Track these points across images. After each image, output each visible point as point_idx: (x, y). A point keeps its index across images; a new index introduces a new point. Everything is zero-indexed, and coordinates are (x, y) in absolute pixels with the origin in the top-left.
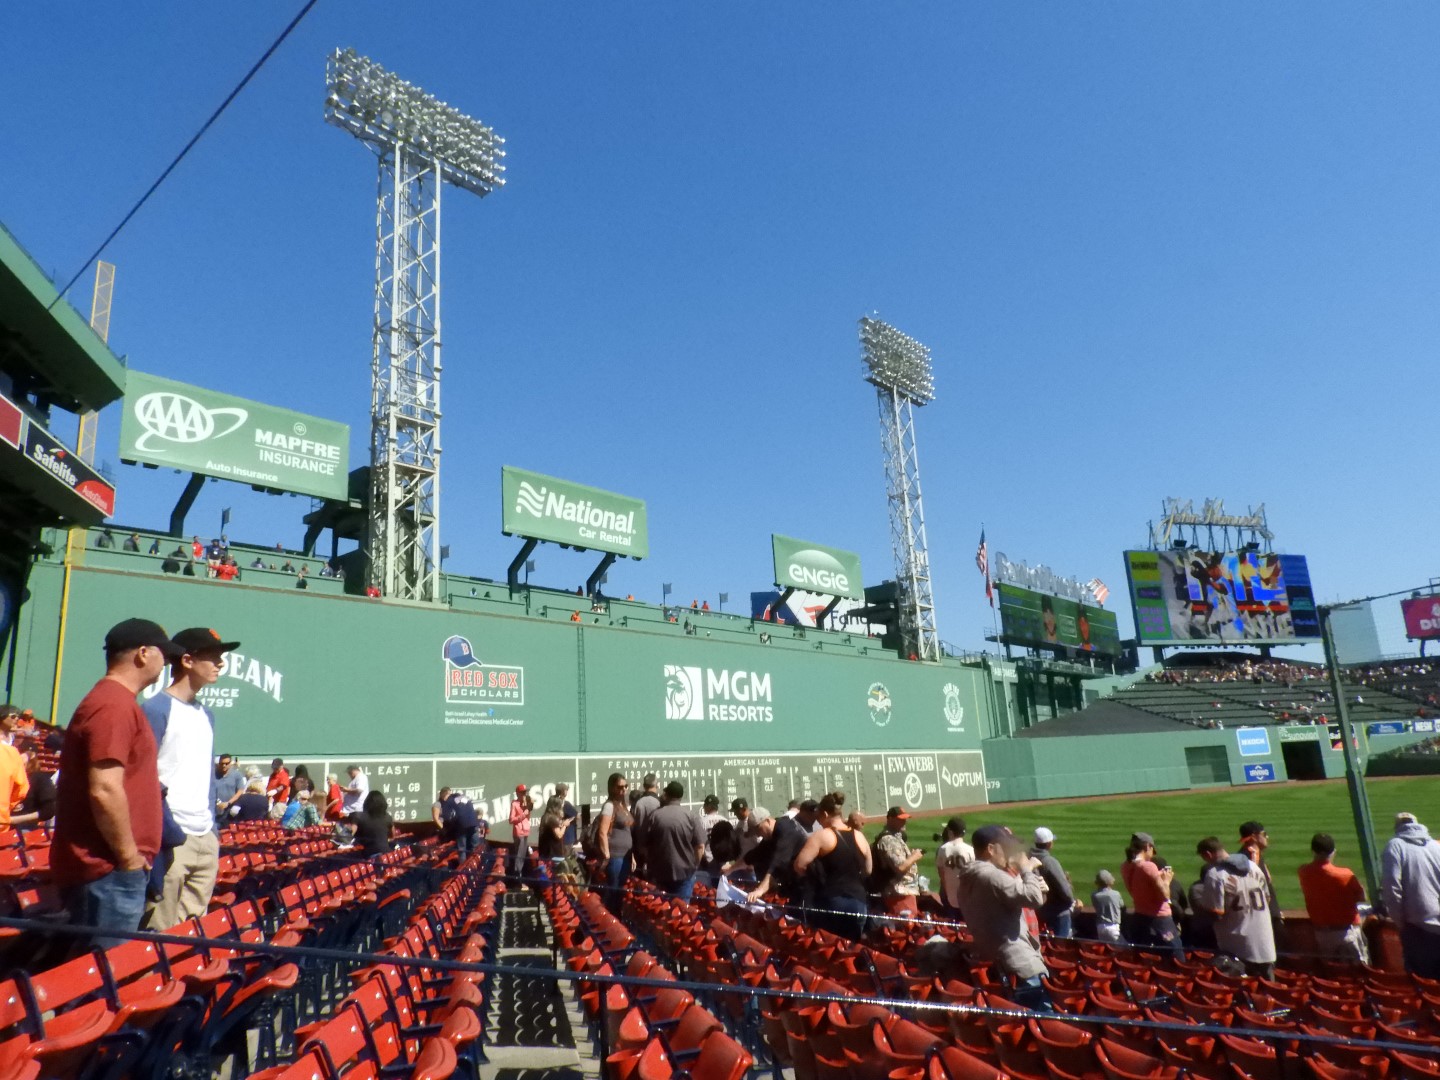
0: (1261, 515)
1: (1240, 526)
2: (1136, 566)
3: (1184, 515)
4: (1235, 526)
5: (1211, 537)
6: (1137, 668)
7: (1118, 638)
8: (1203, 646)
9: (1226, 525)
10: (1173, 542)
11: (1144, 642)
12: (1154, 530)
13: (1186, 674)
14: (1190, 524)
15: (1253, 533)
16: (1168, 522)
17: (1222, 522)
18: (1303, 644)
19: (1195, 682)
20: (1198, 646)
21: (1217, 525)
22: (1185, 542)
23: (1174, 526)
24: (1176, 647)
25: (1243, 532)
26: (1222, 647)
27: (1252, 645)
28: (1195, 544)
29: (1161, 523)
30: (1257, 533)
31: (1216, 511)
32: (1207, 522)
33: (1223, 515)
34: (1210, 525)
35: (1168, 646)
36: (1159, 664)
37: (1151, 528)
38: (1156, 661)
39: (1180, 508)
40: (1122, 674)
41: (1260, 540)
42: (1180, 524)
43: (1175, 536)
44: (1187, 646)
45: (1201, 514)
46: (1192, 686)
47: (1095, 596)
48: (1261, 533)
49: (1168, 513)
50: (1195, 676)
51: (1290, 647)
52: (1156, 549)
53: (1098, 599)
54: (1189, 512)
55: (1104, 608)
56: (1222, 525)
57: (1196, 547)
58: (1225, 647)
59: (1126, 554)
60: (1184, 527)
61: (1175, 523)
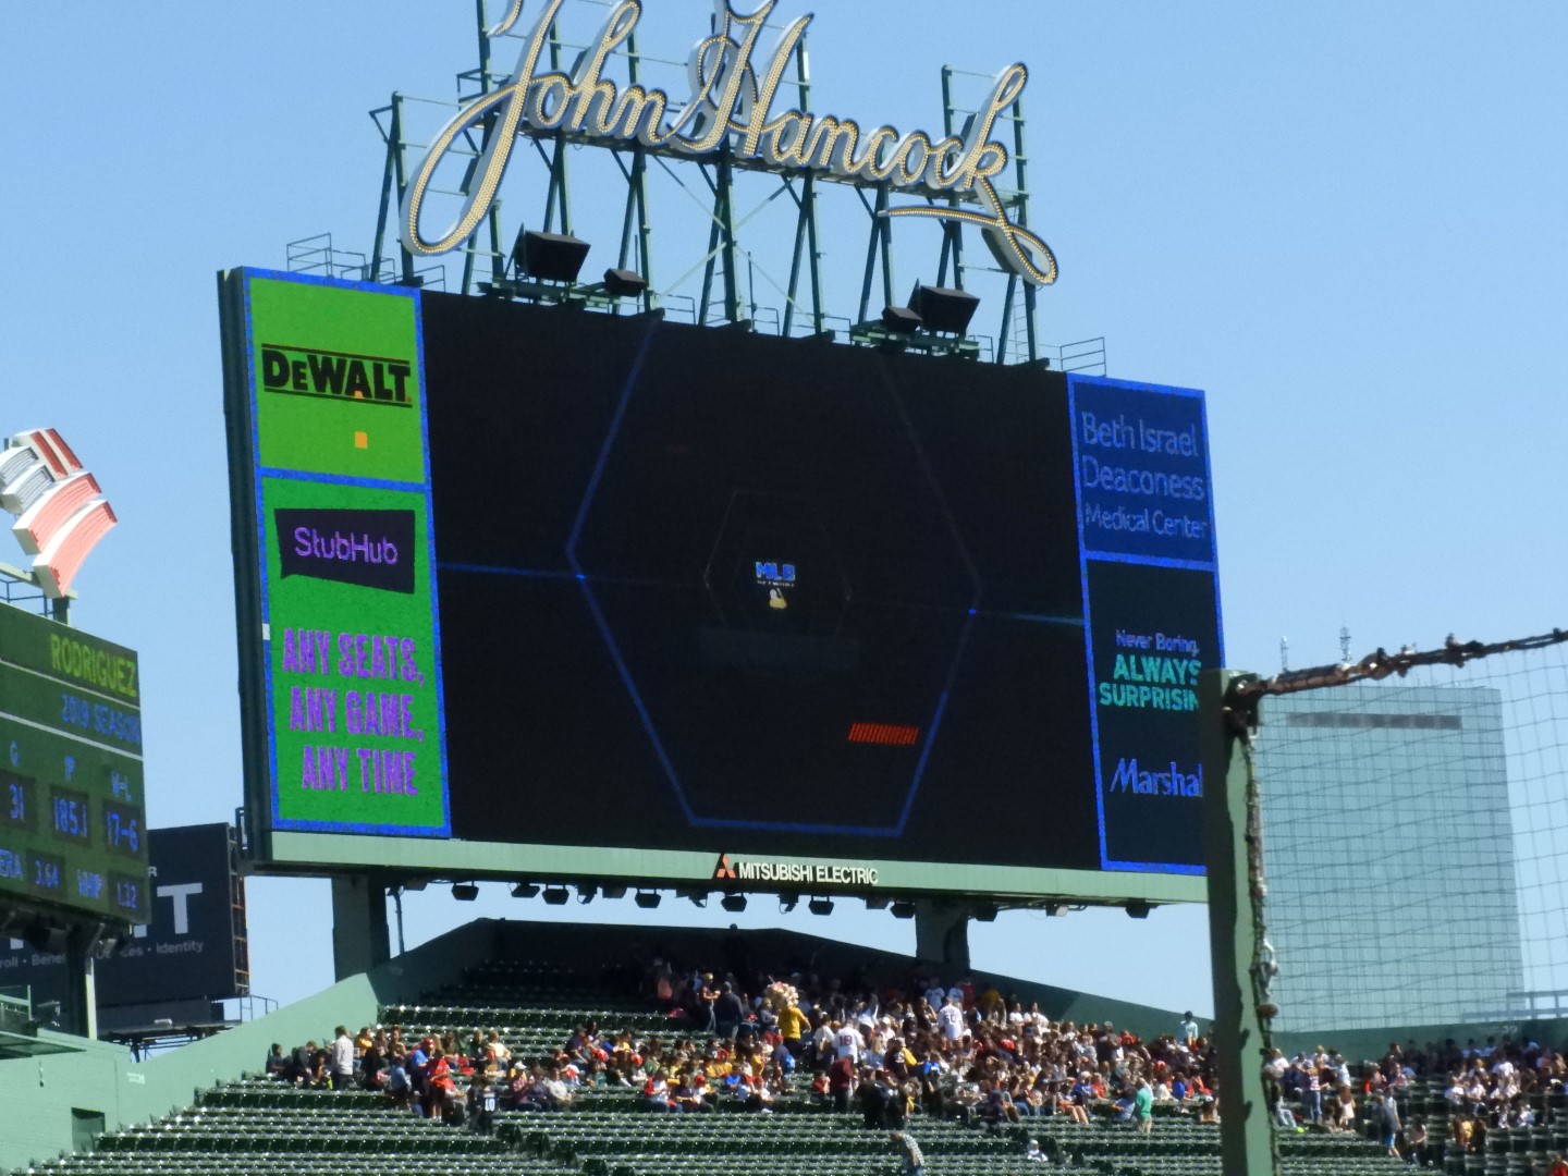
0: (1004, 131)
1: (883, 186)
2: (282, 371)
3: (586, 87)
4: (860, 182)
5: (722, 232)
6: (231, 1007)
7: (137, 811)
8: (614, 886)
9: (808, 173)
10: (507, 246)
11: (285, 846)
12: (410, 159)
13: (500, 1050)
14: (614, 143)
15: (952, 231)
16: (489, 120)
17: (793, 152)
18: (1138, 908)
19: (551, 1104)
20: (588, 885)
21: (758, 164)
22: (579, 252)
23: (524, 142)
24: (464, 883)
25: (896, 225)
26: (716, 898)
27: (874, 896)
28: (632, 266)
29: (456, 117)
30: (971, 234)
31: (765, 85)
32: (709, 141)
33: (802, 112)
34: (723, 158)
35: (418, 877)
36: (360, 983)
37: (395, 146)
38: (344, 968)
39: (572, 40)
40: (138, 1042)
41: (982, 279)
42: (560, 135)
43: (525, 212)
44: (525, 884)
45: (681, 89)
46: (529, 1122)
47: (29, 542)
48: (989, 236)
49: (498, 67)
50: (551, 1066)
51: (1067, 916)
52: (410, 281)
53: (42, 560)
54: (618, 69)
55: (75, 620)
56: (788, 172)
57: (637, 287)
58: (735, 904)
59: (233, 291)
60: (577, 158)
61: (532, 130)
